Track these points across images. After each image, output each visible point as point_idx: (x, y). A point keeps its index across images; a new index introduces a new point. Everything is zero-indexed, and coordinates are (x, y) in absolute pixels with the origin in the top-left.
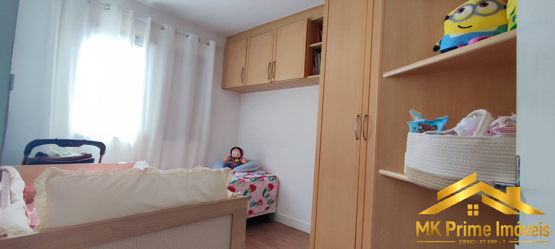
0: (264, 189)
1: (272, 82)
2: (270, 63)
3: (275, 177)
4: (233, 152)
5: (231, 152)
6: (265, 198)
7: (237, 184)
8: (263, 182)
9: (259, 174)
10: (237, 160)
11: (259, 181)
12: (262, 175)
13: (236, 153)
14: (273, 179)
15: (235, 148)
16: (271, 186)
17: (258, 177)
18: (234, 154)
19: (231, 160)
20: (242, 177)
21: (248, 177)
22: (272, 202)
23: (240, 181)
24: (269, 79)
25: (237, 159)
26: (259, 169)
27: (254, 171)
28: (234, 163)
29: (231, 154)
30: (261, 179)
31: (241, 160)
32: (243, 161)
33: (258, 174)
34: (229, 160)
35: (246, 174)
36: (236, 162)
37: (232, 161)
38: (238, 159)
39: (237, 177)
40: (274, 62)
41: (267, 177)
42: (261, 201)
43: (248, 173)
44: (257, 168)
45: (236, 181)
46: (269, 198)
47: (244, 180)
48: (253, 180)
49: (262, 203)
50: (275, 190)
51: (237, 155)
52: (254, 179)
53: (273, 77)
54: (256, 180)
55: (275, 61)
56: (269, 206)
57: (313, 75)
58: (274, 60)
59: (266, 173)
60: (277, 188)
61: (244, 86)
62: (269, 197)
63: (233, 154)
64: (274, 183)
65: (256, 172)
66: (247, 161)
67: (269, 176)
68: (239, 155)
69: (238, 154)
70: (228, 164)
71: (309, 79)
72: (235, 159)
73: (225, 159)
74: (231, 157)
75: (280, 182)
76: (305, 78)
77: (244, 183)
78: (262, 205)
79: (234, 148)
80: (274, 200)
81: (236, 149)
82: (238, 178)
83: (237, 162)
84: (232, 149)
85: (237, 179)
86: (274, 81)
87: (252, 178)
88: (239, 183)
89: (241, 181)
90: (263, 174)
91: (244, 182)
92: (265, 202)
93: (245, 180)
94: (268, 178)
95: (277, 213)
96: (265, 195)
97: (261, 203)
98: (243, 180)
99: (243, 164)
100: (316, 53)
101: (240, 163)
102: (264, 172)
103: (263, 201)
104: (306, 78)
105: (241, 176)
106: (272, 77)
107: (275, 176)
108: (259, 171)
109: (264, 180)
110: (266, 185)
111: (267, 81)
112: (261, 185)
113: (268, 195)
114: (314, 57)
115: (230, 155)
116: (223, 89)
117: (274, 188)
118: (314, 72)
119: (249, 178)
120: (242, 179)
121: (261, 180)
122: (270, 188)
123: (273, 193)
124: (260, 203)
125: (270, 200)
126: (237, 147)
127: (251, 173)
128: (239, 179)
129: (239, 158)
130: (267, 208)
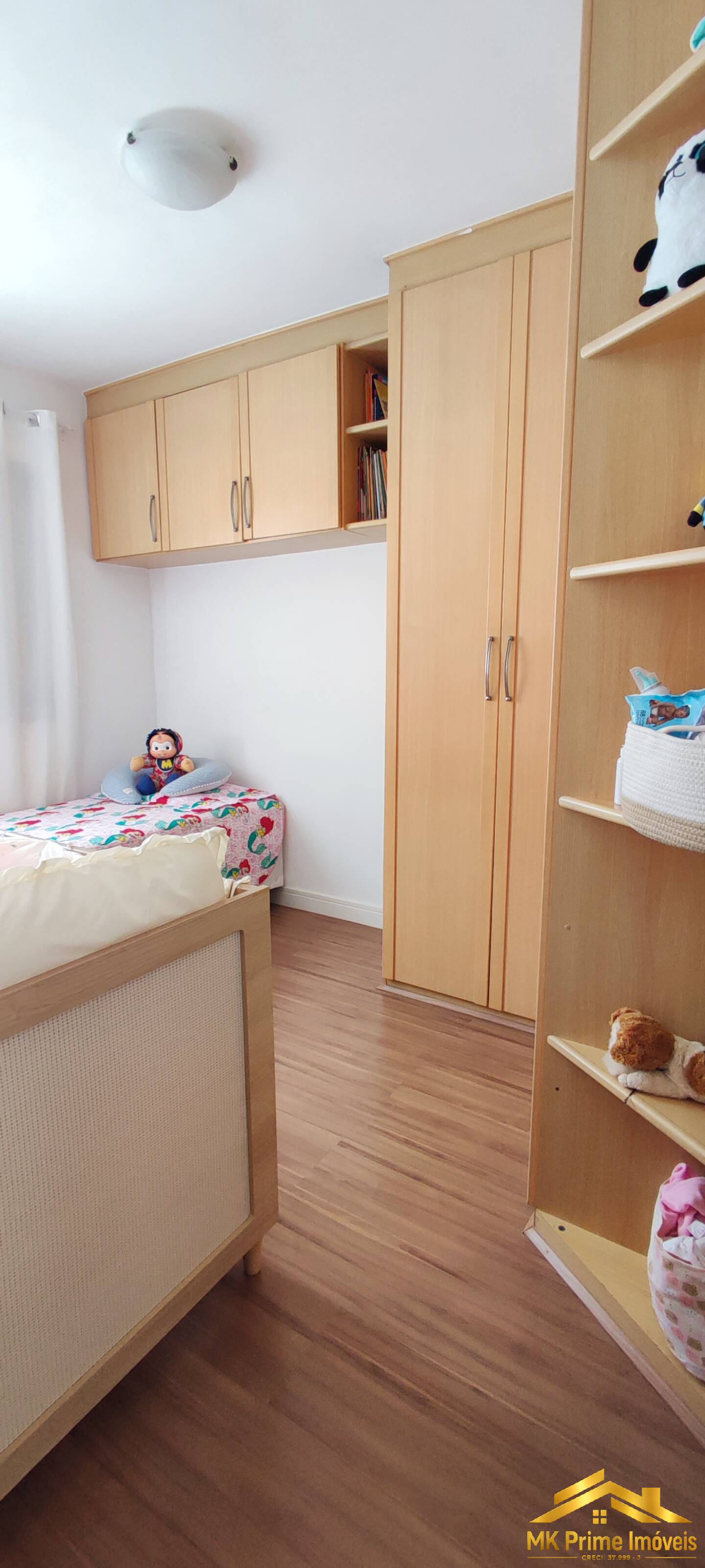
0: (249, 834)
1: (245, 541)
2: (235, 483)
3: (274, 799)
4: (154, 743)
5: (148, 743)
6: (255, 854)
7: (182, 830)
8: (246, 814)
9: (231, 795)
10: (166, 764)
11: (237, 815)
12: (242, 798)
13: (161, 746)
14: (270, 805)
15: (158, 730)
16: (267, 824)
17: (233, 805)
18: (157, 748)
19: (149, 764)
20: (190, 809)
21: (207, 807)
22: (273, 862)
23: (187, 820)
24: (237, 530)
25: (166, 759)
26: (230, 782)
27: (216, 789)
28: (158, 771)
29: (149, 749)
30: (239, 808)
31: (179, 763)
32: (184, 765)
33: (228, 795)
34: (146, 767)
35: (197, 798)
36: (165, 770)
37: (154, 766)
38: (169, 761)
39: (176, 810)
40: (248, 479)
41: (255, 800)
42: (245, 864)
43: (202, 797)
44: (224, 781)
45: (179, 823)
46: (266, 853)
47: (197, 817)
48: (220, 815)
49: (249, 867)
50: (276, 831)
51: (165, 749)
52: (222, 810)
53: (249, 526)
54: (229, 813)
55: (248, 475)
56: (266, 873)
57: (364, 520)
58: (246, 474)
59: (250, 790)
60: (282, 827)
61: (162, 551)
62: (265, 851)
63: (153, 749)
64: (274, 814)
65: (226, 792)
66: (196, 764)
67: (258, 797)
68: (172, 750)
69: (168, 748)
70: (145, 775)
71: (353, 531)
72: (160, 761)
73: (135, 762)
74: (150, 756)
75: (288, 809)
76: (343, 529)
77: (199, 825)
78: (250, 873)
79: (155, 733)
80: (276, 858)
81: (160, 733)
82: (183, 814)
83: (168, 769)
84: (151, 736)
85: (177, 816)
86: (251, 538)
87: (218, 809)
88: (187, 825)
89: (190, 820)
90: (242, 794)
91: (200, 821)
92: (255, 864)
93: (202, 816)
94: (256, 803)
95: (287, 887)
96: (254, 848)
97: (246, 869)
98: (194, 818)
99: (185, 773)
100: (366, 453)
101: (180, 772)
102: (243, 789)
103: (250, 863)
104: (345, 529)
105: (186, 806)
106: (245, 526)
107: (273, 797)
108: (232, 788)
109: (248, 811)
110: (254, 823)
111: (232, 537)
112: (242, 824)
113: (263, 847)
114: (362, 463)
115: (147, 752)
116: (98, 561)
117: (275, 827)
118: (363, 510)
119: (210, 810)
120: (192, 816)
121: (239, 810)
122: (264, 829)
123: (273, 839)
124: (244, 869)
125: (268, 858)
126: (163, 730)
127: (210, 796)
128: (186, 817)
129: (172, 759)
130: (262, 880)
